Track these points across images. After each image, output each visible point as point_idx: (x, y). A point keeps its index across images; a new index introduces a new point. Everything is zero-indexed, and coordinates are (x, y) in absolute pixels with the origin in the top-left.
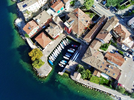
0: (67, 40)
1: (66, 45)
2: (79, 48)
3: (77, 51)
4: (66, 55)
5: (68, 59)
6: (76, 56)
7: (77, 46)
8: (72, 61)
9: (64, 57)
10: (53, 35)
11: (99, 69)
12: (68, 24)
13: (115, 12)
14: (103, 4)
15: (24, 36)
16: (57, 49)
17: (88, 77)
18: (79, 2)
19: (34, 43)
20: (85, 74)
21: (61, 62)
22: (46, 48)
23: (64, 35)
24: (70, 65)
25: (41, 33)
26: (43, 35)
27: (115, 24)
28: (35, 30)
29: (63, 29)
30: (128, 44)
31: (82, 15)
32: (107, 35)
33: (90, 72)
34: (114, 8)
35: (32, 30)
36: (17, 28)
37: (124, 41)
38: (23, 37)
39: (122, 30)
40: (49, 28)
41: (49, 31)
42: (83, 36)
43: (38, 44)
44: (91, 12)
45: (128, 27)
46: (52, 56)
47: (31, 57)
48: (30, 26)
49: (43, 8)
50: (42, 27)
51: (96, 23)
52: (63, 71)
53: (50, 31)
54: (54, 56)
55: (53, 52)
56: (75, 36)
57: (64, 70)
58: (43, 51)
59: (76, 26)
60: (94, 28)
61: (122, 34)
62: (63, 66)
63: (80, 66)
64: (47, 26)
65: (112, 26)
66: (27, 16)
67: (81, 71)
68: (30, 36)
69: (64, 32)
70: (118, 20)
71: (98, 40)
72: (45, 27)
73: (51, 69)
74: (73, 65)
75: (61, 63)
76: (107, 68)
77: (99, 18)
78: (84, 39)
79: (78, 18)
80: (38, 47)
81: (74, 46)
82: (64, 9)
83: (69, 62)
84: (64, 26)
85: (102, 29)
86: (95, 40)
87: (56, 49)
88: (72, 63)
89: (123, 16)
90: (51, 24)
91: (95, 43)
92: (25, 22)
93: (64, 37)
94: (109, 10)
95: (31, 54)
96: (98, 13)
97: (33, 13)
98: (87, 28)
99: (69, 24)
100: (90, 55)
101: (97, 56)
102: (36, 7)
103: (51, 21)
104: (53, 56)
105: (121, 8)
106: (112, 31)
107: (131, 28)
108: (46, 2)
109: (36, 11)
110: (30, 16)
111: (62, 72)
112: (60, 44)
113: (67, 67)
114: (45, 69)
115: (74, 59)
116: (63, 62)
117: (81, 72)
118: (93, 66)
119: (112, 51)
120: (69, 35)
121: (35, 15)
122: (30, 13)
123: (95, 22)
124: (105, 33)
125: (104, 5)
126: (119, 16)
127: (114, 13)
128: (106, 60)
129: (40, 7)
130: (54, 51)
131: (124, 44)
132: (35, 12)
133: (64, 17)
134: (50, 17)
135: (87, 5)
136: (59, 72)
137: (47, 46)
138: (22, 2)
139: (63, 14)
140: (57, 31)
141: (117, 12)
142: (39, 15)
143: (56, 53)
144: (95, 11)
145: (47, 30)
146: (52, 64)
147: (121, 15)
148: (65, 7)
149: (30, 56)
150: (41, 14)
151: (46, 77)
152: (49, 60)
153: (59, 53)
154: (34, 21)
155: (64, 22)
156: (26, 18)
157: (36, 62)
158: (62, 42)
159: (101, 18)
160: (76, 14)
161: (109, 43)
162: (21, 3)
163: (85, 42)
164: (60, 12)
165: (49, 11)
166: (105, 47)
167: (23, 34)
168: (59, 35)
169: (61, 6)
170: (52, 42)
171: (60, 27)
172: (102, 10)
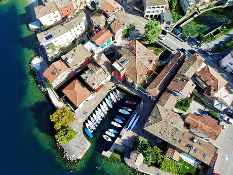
0: (118, 92)
1: (115, 101)
2: (138, 106)
3: (134, 112)
4: (117, 120)
5: (119, 126)
6: (134, 120)
7: (135, 103)
8: (127, 131)
9: (113, 123)
10: (94, 84)
11: (177, 145)
12: (119, 66)
13: (197, 46)
14: (176, 33)
15: (44, 87)
16: (100, 108)
17: (157, 162)
18: (137, 30)
19: (60, 98)
20: (151, 156)
21: (107, 132)
22: (81, 106)
23: (113, 84)
24: (123, 138)
25: (74, 81)
26: (77, 83)
27: (199, 66)
28: (63, 76)
29: (111, 74)
30: (224, 99)
31: (143, 52)
32: (186, 83)
33: (159, 151)
34: (195, 39)
35: (58, 75)
36: (34, 73)
37: (216, 95)
38: (42, 88)
39: (211, 76)
40: (87, 72)
41: (87, 77)
42: (145, 85)
43: (67, 100)
44: (156, 45)
45: (222, 70)
46: (91, 120)
47: (53, 123)
48: (56, 69)
49: (78, 40)
50: (76, 70)
51: (167, 64)
52: (110, 149)
53: (89, 77)
54: (95, 121)
55: (93, 114)
56: (131, 86)
57: (112, 148)
58: (75, 111)
59: (132, 69)
60: (163, 72)
61: (212, 81)
62: (110, 140)
63: (142, 139)
64: (84, 68)
65: (193, 68)
66: (51, 54)
67: (143, 149)
68: (54, 86)
69: (112, 79)
70: (204, 59)
71: (170, 92)
72: (80, 70)
73: (88, 145)
74: (128, 137)
75: (107, 135)
76: (190, 143)
77: (171, 55)
78: (146, 90)
79: (135, 55)
80: (67, 106)
81: (131, 103)
82: (112, 42)
83: (122, 132)
84: (112, 69)
85: (176, 73)
86: (166, 93)
87: (98, 108)
88: (126, 134)
89: (211, 52)
90: (89, 66)
91: (167, 98)
92: (47, 63)
93: (113, 87)
94: (186, 42)
95: (53, 118)
96: (169, 48)
97: (61, 48)
98: (152, 72)
99: (121, 66)
100: (158, 119)
101: (172, 120)
102: (67, 39)
103: (91, 60)
104: (93, 121)
105: (205, 41)
106: (194, 76)
107: (226, 72)
108: (84, 31)
109: (67, 44)
110: (56, 53)
111: (108, 151)
112: (106, 99)
113: (118, 141)
114: (79, 146)
115: (131, 126)
116: (111, 133)
117: (144, 152)
118: (165, 140)
119: (197, 112)
120: (121, 84)
121: (65, 51)
122: (57, 49)
123: (165, 62)
124: (182, 80)
125: (178, 34)
126: (204, 53)
127: (196, 48)
128: (189, 129)
129: (73, 39)
130: (94, 112)
131: (217, 99)
132: (65, 46)
133: (113, 54)
134: (89, 55)
135: (150, 35)
136: (103, 151)
137: (83, 103)
138: (45, 32)
139: (111, 49)
140: (100, 78)
141: (200, 46)
142: (72, 52)
143: (99, 116)
144: (164, 44)
145: (83, 76)
146: (91, 136)
147: (207, 51)
148: (113, 39)
149: (52, 121)
150: (75, 50)
151: (78, 160)
152: (85, 129)
153: (103, 116)
154: (63, 61)
155: (113, 62)
156: (50, 56)
157: (62, 132)
158: (110, 96)
159: (174, 55)
160: (132, 50)
161: (190, 98)
162: (42, 33)
163: (149, 95)
164: (107, 46)
165: (89, 45)
166: (183, 104)
167: (42, 82)
168: (104, 84)
169: (108, 38)
170: (91, 97)
171: (106, 70)
172: (175, 43)
